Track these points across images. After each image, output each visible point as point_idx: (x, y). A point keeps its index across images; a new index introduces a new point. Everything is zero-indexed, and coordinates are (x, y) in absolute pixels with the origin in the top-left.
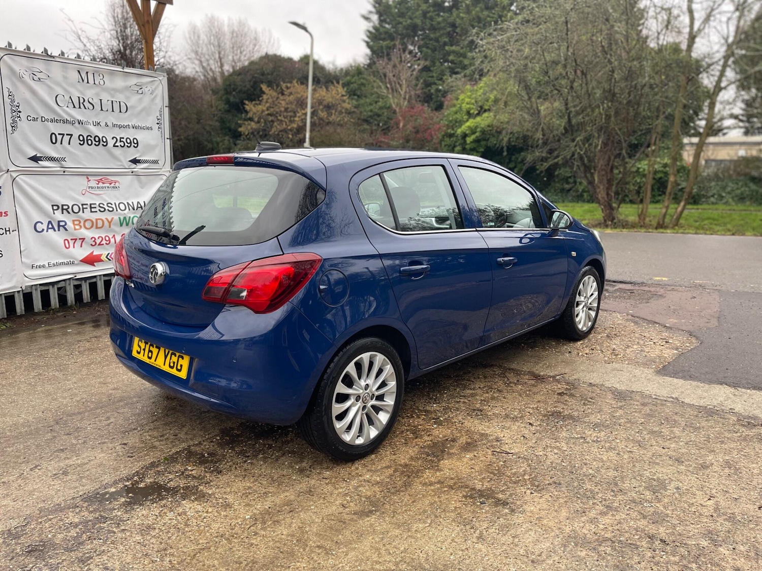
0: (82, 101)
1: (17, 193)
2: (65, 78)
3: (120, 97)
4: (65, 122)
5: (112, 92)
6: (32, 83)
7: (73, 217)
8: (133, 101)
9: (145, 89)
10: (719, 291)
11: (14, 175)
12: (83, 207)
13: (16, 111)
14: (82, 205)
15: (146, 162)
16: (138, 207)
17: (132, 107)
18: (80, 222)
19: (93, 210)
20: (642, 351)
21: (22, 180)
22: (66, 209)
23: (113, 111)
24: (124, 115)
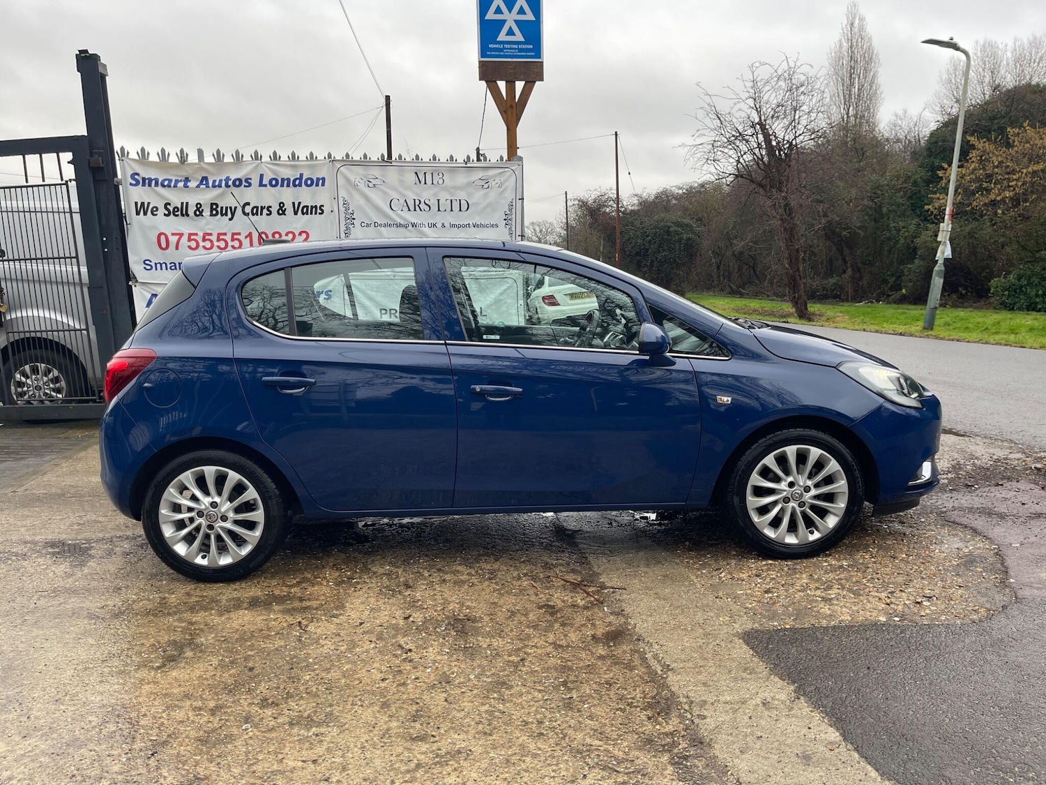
0: (417, 203)
2: (401, 181)
3: (462, 195)
4: (398, 225)
5: (452, 191)
6: (367, 190)
8: (477, 197)
9: (492, 183)
13: (350, 218)
17: (474, 204)
22: (395, 314)
23: (452, 210)
24: (464, 214)
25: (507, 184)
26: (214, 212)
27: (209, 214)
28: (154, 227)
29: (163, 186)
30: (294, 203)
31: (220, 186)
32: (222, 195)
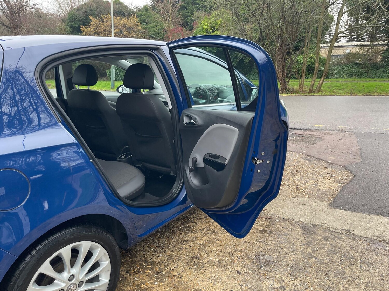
10: (355, 133)
20: (316, 185)
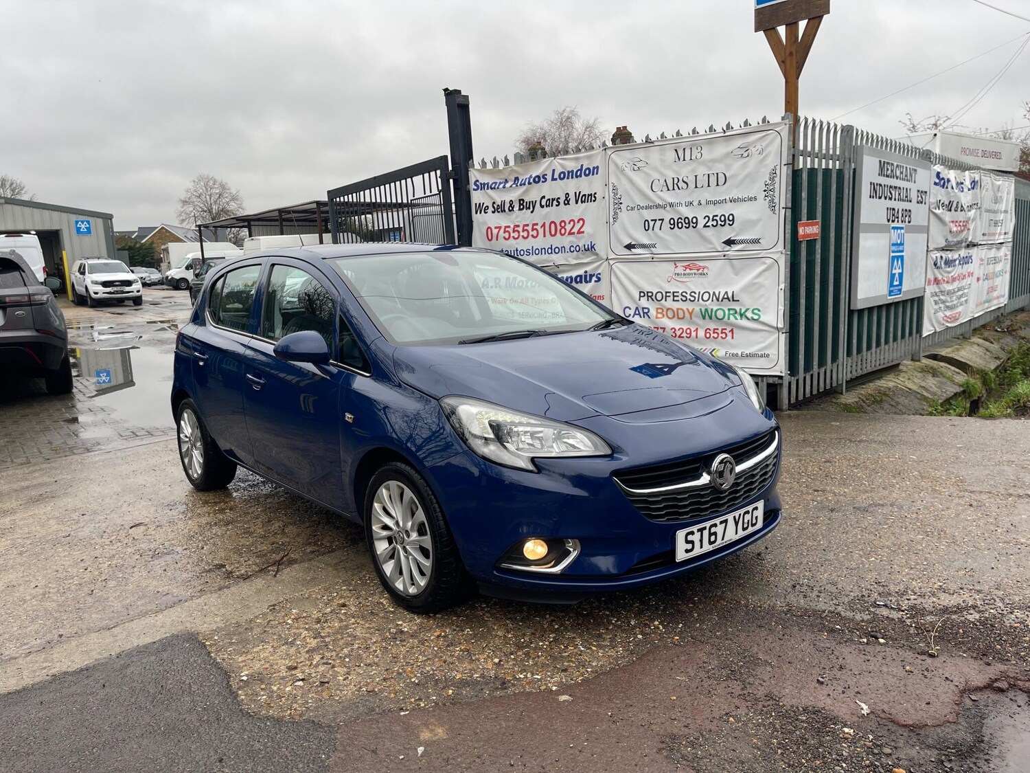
0: (676, 182)
1: (614, 280)
2: (662, 160)
3: (719, 168)
4: (658, 206)
5: (710, 164)
6: (632, 174)
7: (657, 305)
8: (735, 168)
9: (753, 150)
11: (611, 262)
12: (666, 296)
13: (618, 203)
14: (666, 292)
15: (742, 242)
16: (723, 298)
17: (733, 176)
18: (663, 311)
19: (676, 298)
21: (618, 267)
22: (651, 297)
23: (709, 186)
24: (721, 189)
25: (769, 149)
26: (522, 207)
27: (518, 208)
28: (485, 223)
29: (492, 189)
30: (576, 193)
31: (524, 184)
32: (526, 192)
